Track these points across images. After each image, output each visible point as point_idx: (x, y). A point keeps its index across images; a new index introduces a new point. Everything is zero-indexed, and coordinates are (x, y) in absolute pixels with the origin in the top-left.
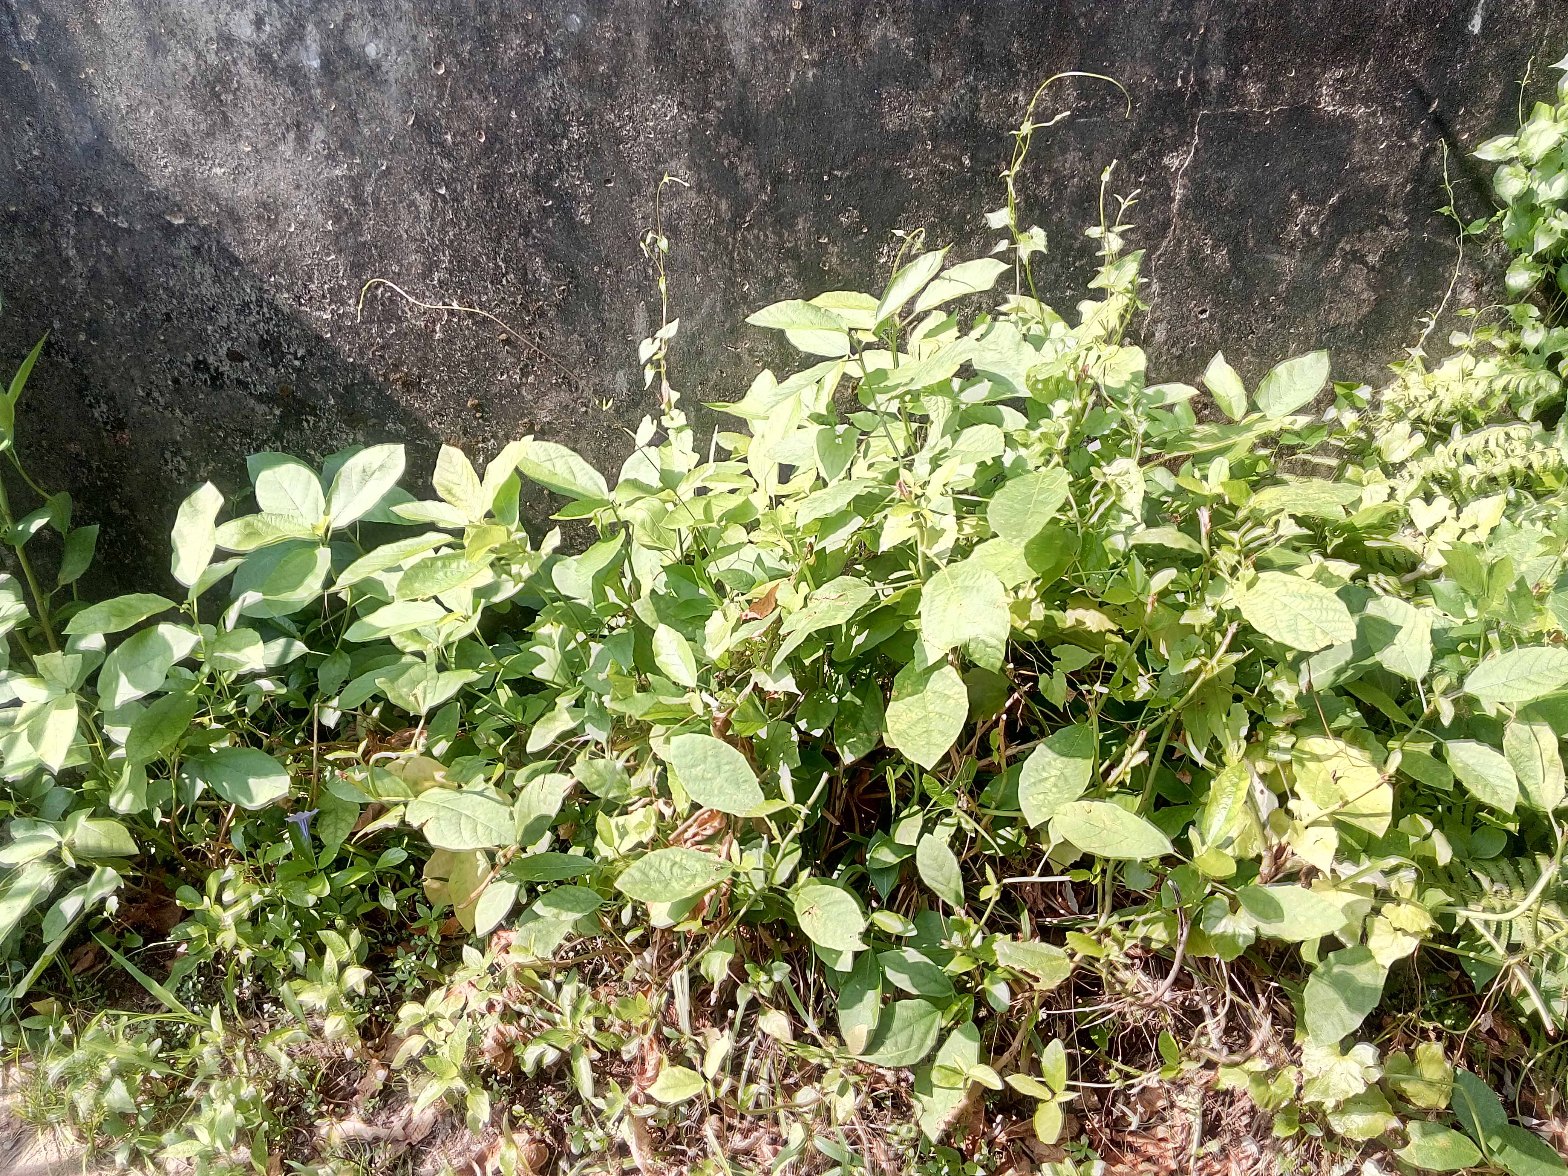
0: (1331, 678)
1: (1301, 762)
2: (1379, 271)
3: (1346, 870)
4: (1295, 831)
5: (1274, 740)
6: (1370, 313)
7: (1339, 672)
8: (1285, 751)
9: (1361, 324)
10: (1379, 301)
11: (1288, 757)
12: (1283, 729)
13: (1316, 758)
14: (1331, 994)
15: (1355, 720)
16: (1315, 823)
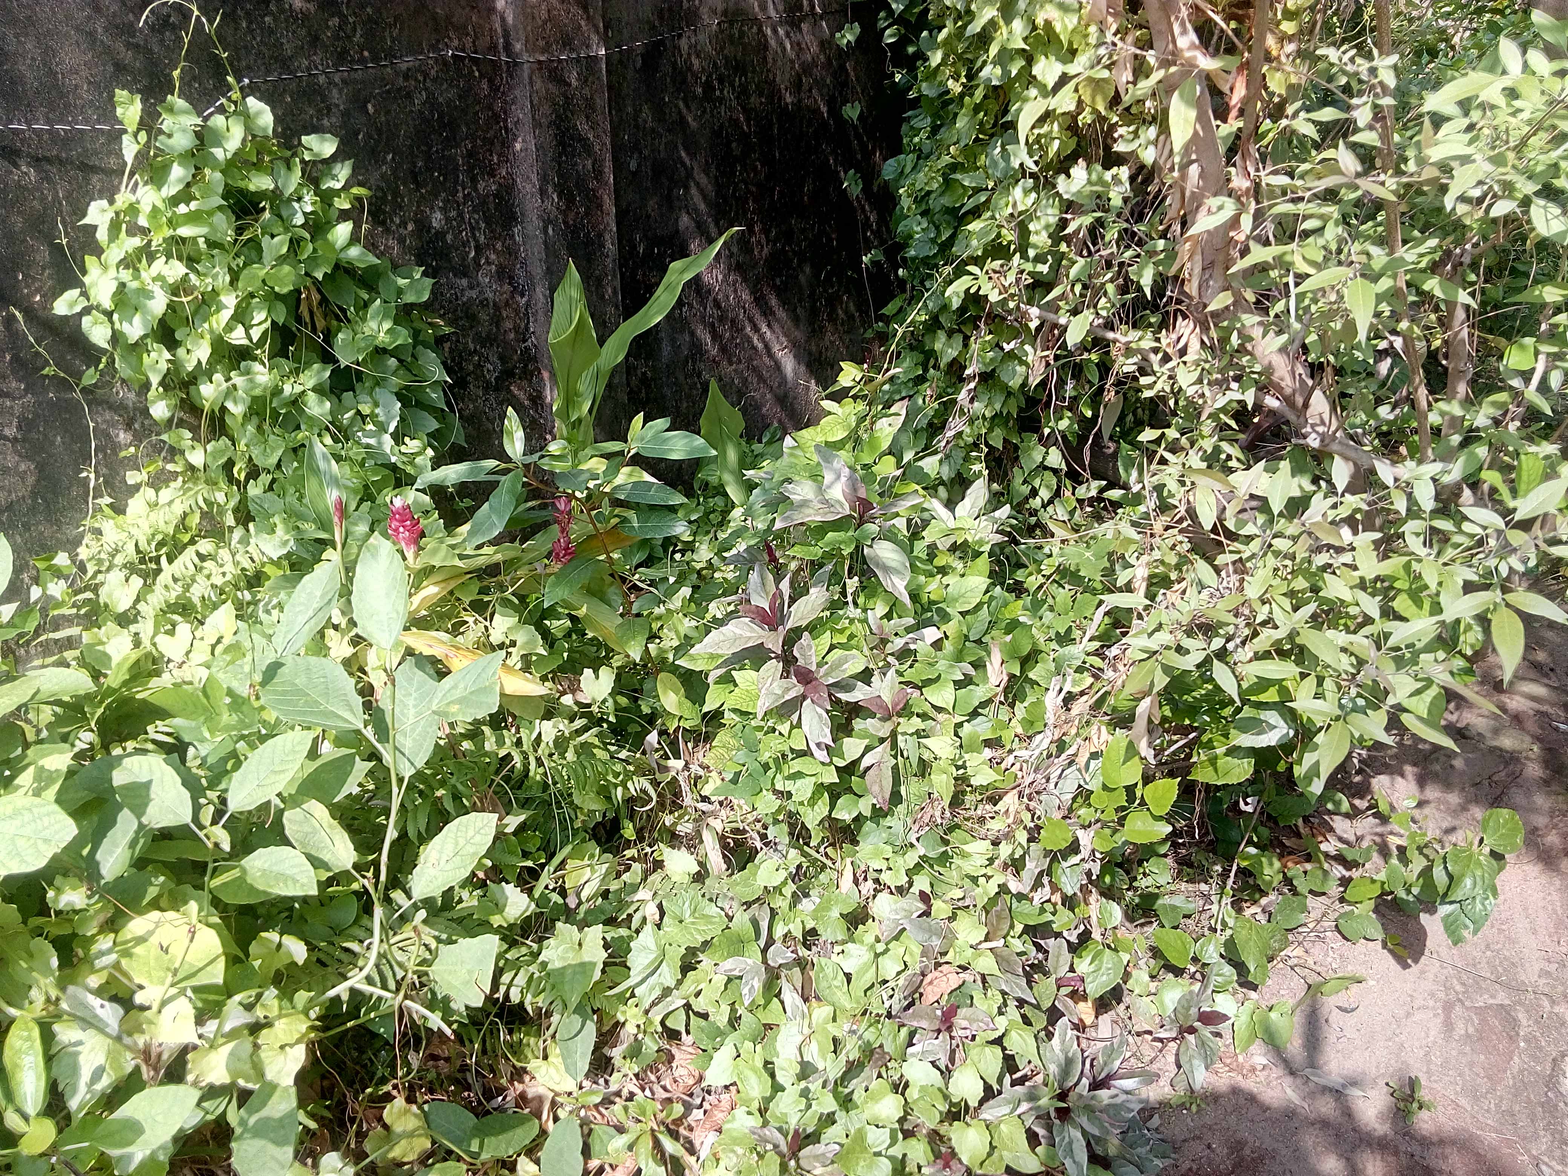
0: (128, 854)
1: (127, 954)
2: (24, 440)
3: (211, 1026)
4: (151, 1022)
5: (95, 948)
6: (38, 481)
7: (133, 844)
8: (109, 951)
9: (34, 495)
10: (41, 468)
11: (114, 957)
12: (99, 933)
13: (141, 940)
14: (259, 1143)
15: (162, 885)
16: (164, 1003)
